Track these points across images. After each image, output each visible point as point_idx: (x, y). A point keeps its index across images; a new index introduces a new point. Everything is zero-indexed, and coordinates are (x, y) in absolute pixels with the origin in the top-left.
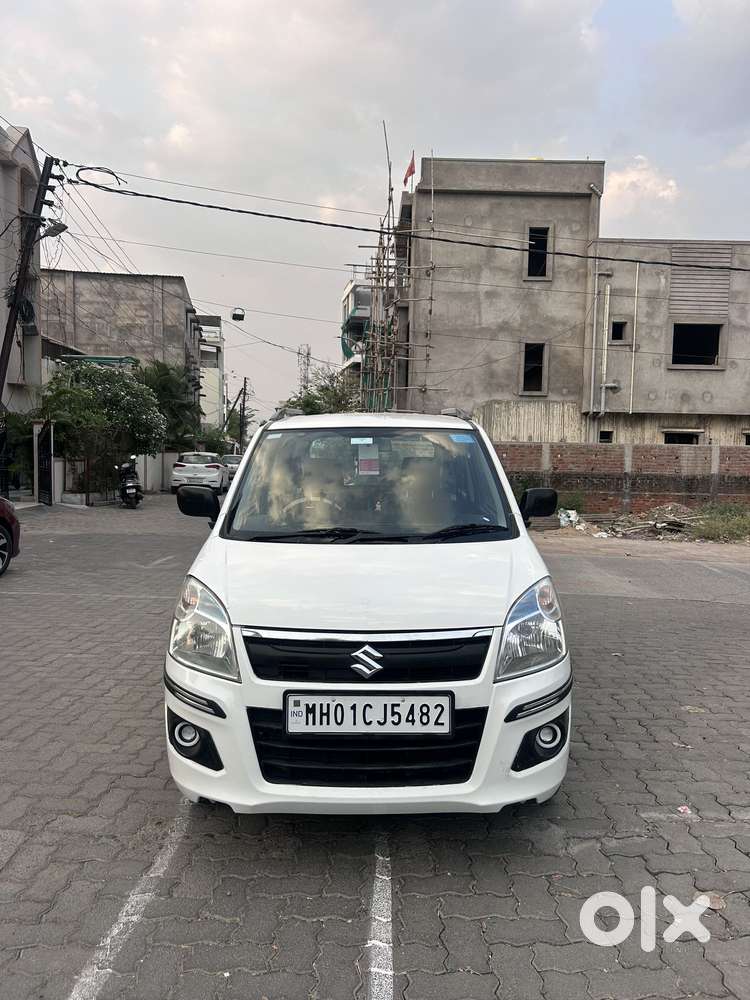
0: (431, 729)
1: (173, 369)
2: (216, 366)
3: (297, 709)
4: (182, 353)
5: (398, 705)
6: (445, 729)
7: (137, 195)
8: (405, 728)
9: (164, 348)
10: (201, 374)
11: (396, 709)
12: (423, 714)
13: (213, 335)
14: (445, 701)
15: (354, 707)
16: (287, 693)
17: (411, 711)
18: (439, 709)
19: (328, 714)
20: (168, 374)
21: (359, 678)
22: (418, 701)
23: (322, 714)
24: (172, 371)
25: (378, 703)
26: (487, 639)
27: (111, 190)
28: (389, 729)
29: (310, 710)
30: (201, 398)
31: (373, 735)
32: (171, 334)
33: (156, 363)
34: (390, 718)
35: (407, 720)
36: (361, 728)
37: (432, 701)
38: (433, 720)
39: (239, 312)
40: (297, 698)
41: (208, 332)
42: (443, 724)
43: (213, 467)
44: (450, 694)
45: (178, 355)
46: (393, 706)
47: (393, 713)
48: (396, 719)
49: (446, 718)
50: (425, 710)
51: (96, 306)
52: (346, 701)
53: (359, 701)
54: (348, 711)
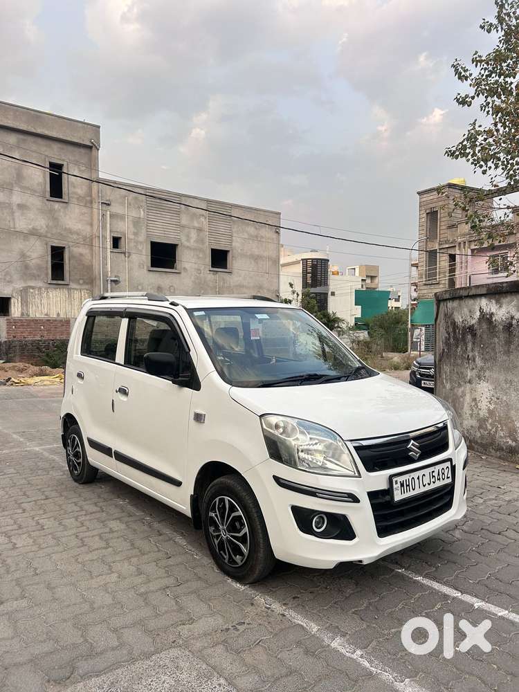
0: (446, 481)
3: (397, 486)
6: (450, 480)
8: (437, 484)
14: (449, 464)
15: (418, 478)
16: (391, 477)
17: (439, 474)
18: (447, 469)
19: (409, 485)
25: (426, 471)
28: (432, 486)
31: (427, 492)
34: (432, 480)
35: (438, 479)
36: (422, 489)
37: (444, 466)
38: (446, 476)
40: (396, 479)
42: (449, 477)
44: (450, 460)
46: (432, 472)
49: (450, 474)
50: (443, 471)
52: (415, 475)
53: (420, 473)
54: (417, 481)
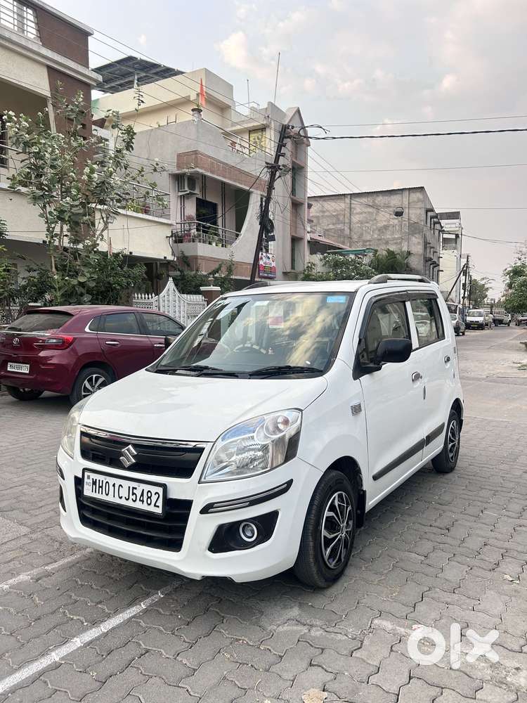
0: (152, 509)
1: (399, 254)
2: (455, 248)
3: (88, 481)
4: (421, 241)
5: (136, 488)
6: (159, 511)
7: (335, 138)
8: (138, 505)
9: (408, 240)
10: (441, 256)
11: (135, 491)
12: (148, 497)
13: (454, 226)
14: (160, 490)
15: (114, 485)
16: (84, 470)
17: (142, 495)
18: (157, 495)
19: (102, 487)
20: (395, 257)
21: (122, 467)
22: (147, 488)
23: (99, 487)
24: (398, 256)
25: (126, 484)
26: (202, 450)
27: (319, 139)
28: (130, 504)
29: (94, 483)
30: (441, 272)
31: (122, 506)
32: (414, 228)
33: (389, 251)
34: (131, 497)
35: (140, 500)
36: (117, 501)
37: (154, 489)
38: (153, 503)
39: (399, 210)
40: (89, 474)
41: (447, 224)
42: (158, 507)
43: (421, 322)
44: (164, 486)
45: (419, 243)
46: (134, 488)
47: (133, 494)
48: (134, 497)
49: (160, 503)
50: (149, 495)
51: (364, 215)
52: (112, 480)
53: (118, 482)
54: (112, 488)
